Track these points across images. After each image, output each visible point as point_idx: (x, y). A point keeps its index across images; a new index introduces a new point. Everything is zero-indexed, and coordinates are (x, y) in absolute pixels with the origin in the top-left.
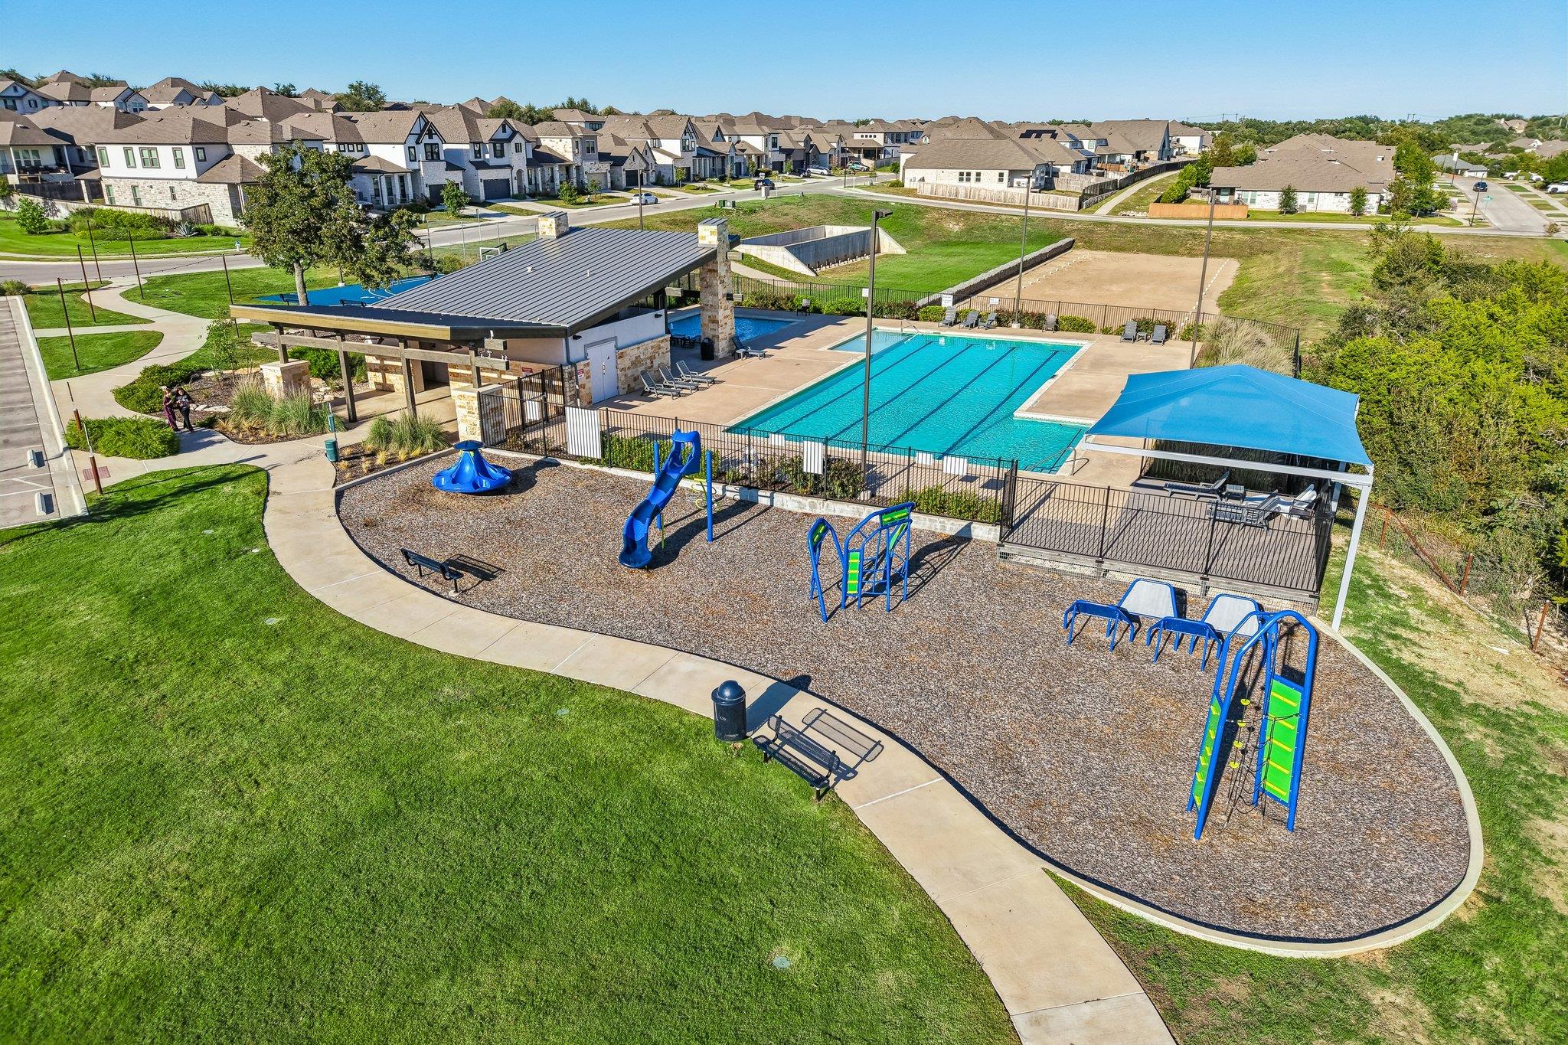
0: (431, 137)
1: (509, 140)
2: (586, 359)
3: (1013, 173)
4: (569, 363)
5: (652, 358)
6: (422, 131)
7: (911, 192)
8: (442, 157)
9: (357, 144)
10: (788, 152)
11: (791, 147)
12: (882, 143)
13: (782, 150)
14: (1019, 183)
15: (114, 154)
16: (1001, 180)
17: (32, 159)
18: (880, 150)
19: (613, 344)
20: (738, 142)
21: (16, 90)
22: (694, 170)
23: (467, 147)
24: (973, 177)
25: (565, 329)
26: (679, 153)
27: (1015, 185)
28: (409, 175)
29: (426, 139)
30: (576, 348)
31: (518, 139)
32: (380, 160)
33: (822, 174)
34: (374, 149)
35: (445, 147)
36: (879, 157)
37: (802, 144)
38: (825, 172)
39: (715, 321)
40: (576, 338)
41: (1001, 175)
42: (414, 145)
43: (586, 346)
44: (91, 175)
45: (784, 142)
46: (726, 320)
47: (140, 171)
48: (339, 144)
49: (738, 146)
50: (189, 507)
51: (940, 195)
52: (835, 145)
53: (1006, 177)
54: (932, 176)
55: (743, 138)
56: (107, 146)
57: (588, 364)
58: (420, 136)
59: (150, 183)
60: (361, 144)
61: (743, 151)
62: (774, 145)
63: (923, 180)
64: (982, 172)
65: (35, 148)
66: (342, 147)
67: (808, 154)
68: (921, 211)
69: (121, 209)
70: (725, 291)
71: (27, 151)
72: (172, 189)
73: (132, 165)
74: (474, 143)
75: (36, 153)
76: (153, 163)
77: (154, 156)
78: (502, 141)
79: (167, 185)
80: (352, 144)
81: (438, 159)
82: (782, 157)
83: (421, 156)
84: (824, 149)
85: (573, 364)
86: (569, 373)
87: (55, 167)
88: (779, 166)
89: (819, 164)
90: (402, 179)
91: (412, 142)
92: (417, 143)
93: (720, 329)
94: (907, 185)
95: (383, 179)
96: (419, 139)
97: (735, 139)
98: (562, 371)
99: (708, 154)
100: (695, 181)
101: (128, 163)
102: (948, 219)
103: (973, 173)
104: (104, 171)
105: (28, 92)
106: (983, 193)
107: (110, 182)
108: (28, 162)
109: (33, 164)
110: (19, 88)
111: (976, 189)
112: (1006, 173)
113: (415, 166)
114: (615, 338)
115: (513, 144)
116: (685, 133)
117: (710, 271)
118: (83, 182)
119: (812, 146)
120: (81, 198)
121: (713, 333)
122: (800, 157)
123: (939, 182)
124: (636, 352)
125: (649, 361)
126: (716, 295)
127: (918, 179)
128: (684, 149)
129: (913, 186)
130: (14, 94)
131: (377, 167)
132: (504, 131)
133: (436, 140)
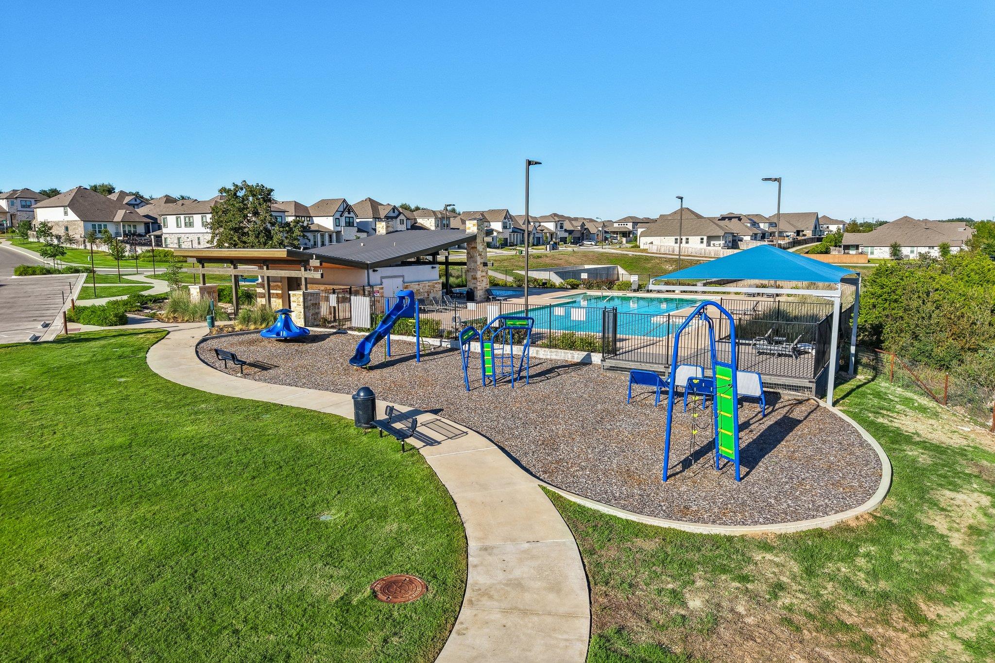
0: (349, 213)
1: (396, 217)
2: (381, 285)
3: (710, 238)
4: (369, 285)
5: (428, 293)
6: (344, 210)
7: (645, 250)
8: (355, 225)
9: (307, 217)
10: (570, 232)
11: (572, 229)
12: (631, 228)
13: (566, 231)
14: (714, 244)
15: (171, 220)
16: (702, 242)
17: (132, 230)
18: (630, 232)
19: (401, 279)
20: (540, 226)
21: (136, 200)
22: (510, 240)
23: (371, 220)
24: (684, 241)
25: (367, 264)
26: (501, 230)
27: (712, 245)
28: (334, 234)
29: (346, 214)
30: (375, 277)
31: (402, 217)
32: (318, 225)
33: (591, 244)
34: (316, 220)
35: (358, 220)
36: (629, 236)
37: (579, 228)
38: (593, 243)
39: (475, 279)
40: (374, 271)
41: (702, 239)
42: (339, 217)
43: (382, 278)
44: (158, 233)
45: (567, 226)
46: (483, 278)
47: (184, 229)
48: (297, 216)
49: (539, 228)
50: (111, 341)
51: (662, 251)
52: (600, 229)
53: (705, 240)
54: (657, 240)
55: (542, 224)
56: (168, 216)
57: (382, 288)
58: (343, 212)
59: (187, 235)
60: (310, 217)
61: (542, 230)
62: (562, 227)
63: (652, 243)
64: (689, 237)
65: (134, 224)
66: (298, 218)
67: (583, 233)
68: (648, 259)
69: (169, 249)
70: (482, 261)
71: (130, 226)
72: (199, 238)
73: (179, 226)
74: (375, 218)
75: (135, 227)
76: (190, 224)
77: (191, 221)
78: (392, 218)
79: (196, 236)
80: (304, 217)
81: (353, 226)
82: (566, 235)
83: (343, 223)
84: (593, 230)
85: (372, 287)
86: (369, 291)
87: (144, 234)
88: (564, 240)
89: (590, 239)
90: (330, 236)
91: (338, 215)
92: (341, 216)
93: (478, 284)
94: (642, 247)
95: (319, 235)
96: (342, 214)
97: (537, 224)
98: (364, 290)
99: (519, 231)
100: (511, 246)
101: (178, 225)
102: (665, 263)
103: (684, 238)
104: (164, 230)
105: (142, 202)
106: (690, 250)
107: (167, 236)
108: (130, 231)
109: (132, 232)
110: (137, 200)
111: (685, 248)
112: (705, 238)
113: (339, 229)
114: (403, 276)
115: (398, 219)
116: (505, 218)
117: (472, 248)
118: (152, 237)
119: (586, 229)
120: (151, 245)
121: (474, 286)
122: (578, 235)
123: (662, 244)
124: (417, 287)
125: (426, 294)
126: (476, 262)
127: (649, 242)
128: (505, 227)
129: (646, 247)
130: (136, 203)
131: (317, 229)
132: (394, 212)
133: (352, 215)
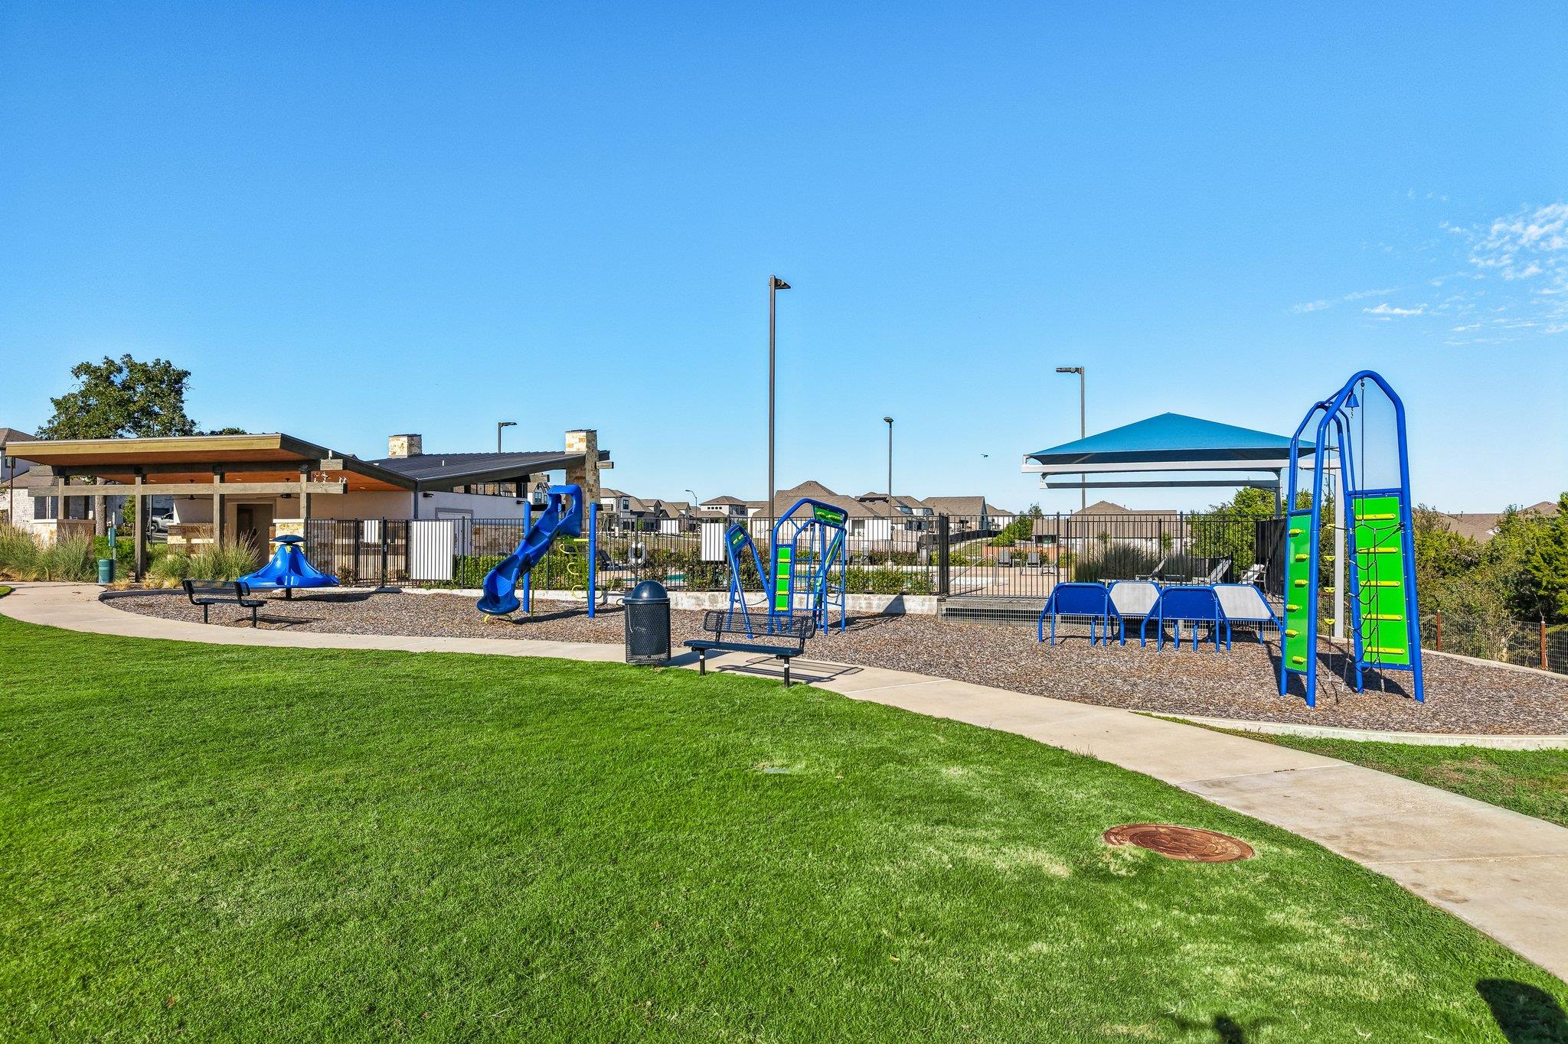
5: (511, 546)
10: (640, 514)
11: (641, 510)
12: (727, 513)
13: (632, 512)
18: (725, 519)
25: (416, 483)
30: (427, 508)
37: (652, 509)
40: (426, 496)
45: (634, 507)
52: (683, 512)
62: (626, 507)
67: (658, 517)
84: (672, 514)
88: (631, 526)
114: (471, 511)
117: (577, 478)
119: (662, 511)
122: (651, 520)
124: (493, 532)
125: (507, 548)
